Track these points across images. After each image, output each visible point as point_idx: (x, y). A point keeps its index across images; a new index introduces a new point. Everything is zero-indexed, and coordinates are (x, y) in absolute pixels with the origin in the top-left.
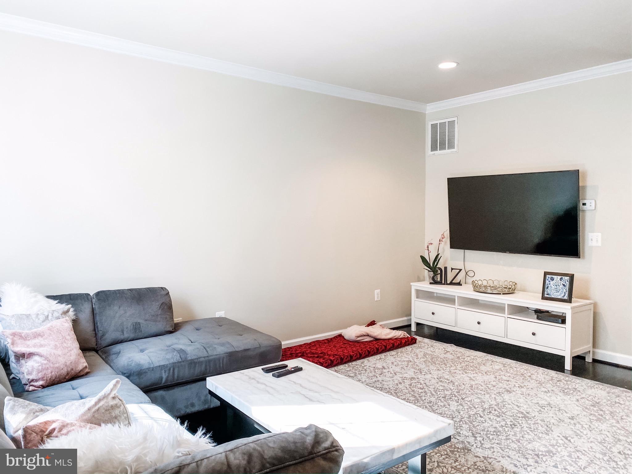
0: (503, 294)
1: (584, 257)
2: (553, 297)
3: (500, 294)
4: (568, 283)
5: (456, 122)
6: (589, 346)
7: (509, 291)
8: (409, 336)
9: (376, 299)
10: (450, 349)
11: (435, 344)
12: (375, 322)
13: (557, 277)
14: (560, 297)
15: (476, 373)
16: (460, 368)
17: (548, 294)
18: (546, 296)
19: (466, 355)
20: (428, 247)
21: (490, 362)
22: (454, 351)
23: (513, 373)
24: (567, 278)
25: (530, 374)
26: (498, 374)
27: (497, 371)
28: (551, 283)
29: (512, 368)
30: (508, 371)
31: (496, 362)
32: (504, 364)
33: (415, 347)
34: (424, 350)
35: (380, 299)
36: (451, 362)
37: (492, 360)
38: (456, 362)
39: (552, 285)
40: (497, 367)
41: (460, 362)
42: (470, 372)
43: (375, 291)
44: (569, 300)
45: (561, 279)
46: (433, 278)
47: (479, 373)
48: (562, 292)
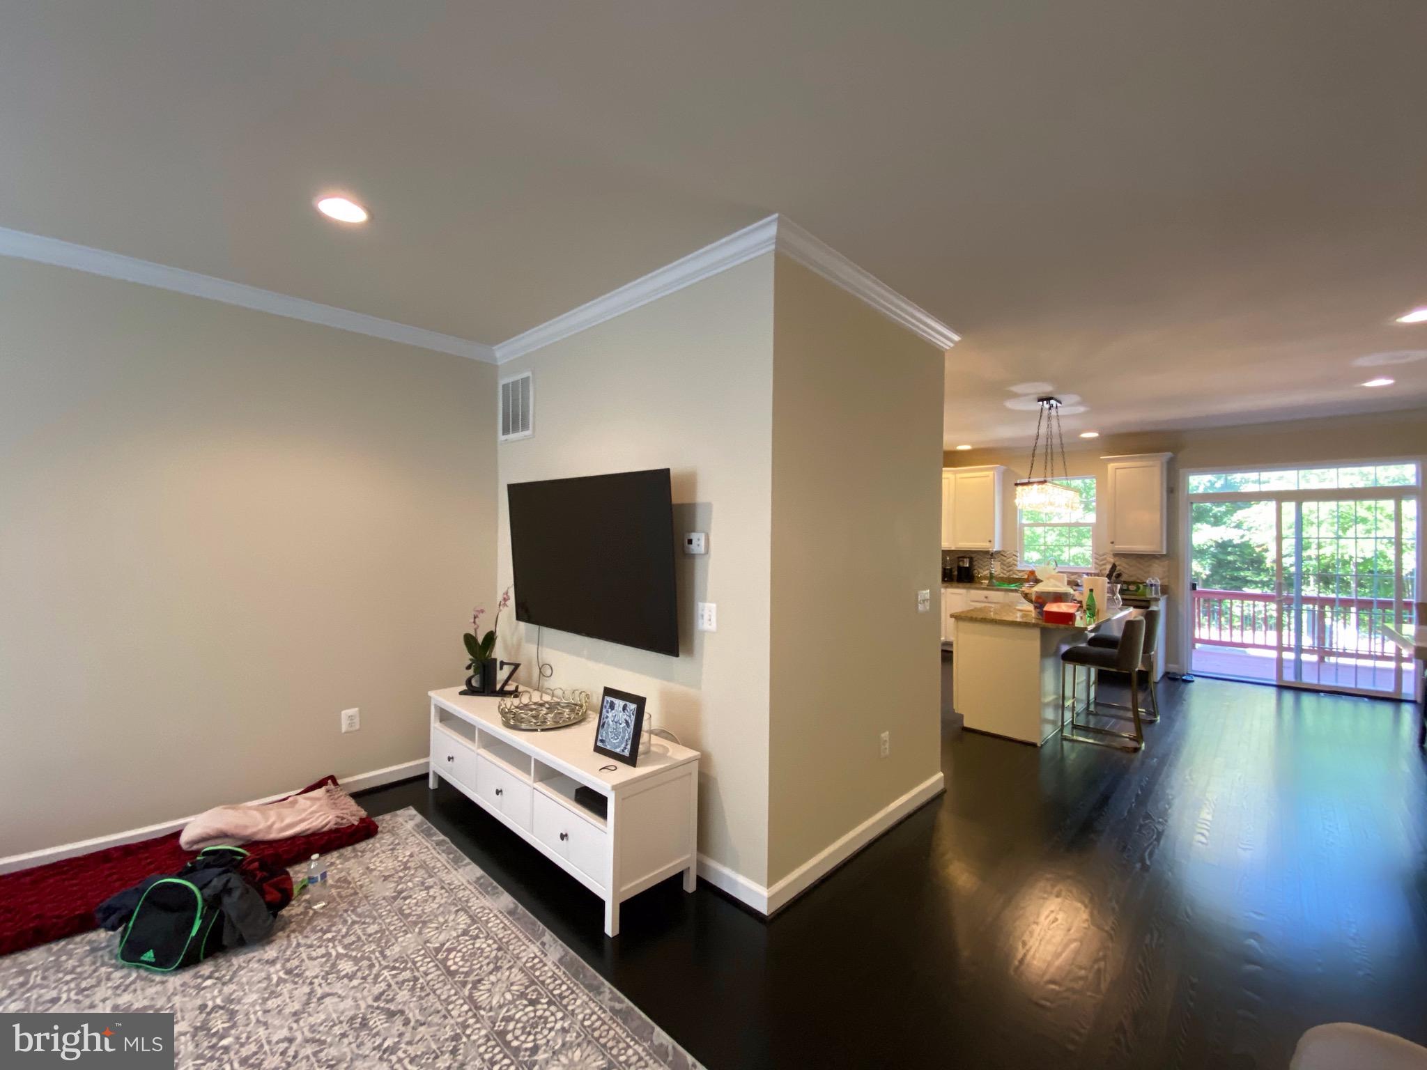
0: (543, 730)
1: (690, 651)
2: (608, 747)
3: (536, 730)
4: (633, 718)
5: (531, 379)
6: (688, 856)
7: (558, 722)
8: (356, 823)
9: (344, 728)
10: (423, 857)
11: (411, 839)
12: (333, 779)
13: (619, 703)
14: (618, 750)
15: (351, 977)
16: (341, 950)
17: (602, 741)
18: (599, 744)
19: (430, 882)
20: (475, 618)
21: (449, 912)
22: (423, 865)
23: (455, 963)
24: (632, 707)
25: (492, 966)
26: (407, 974)
27: (425, 956)
28: (610, 715)
29: (477, 937)
30: (447, 959)
31: (466, 912)
32: (474, 922)
33: (355, 851)
34: (360, 864)
35: (357, 727)
36: (359, 916)
37: (467, 901)
38: (368, 916)
39: (610, 720)
40: (442, 938)
41: (375, 919)
42: (346, 967)
43: (343, 712)
44: (631, 760)
45: (625, 708)
46: (469, 682)
47: (359, 974)
48: (623, 738)
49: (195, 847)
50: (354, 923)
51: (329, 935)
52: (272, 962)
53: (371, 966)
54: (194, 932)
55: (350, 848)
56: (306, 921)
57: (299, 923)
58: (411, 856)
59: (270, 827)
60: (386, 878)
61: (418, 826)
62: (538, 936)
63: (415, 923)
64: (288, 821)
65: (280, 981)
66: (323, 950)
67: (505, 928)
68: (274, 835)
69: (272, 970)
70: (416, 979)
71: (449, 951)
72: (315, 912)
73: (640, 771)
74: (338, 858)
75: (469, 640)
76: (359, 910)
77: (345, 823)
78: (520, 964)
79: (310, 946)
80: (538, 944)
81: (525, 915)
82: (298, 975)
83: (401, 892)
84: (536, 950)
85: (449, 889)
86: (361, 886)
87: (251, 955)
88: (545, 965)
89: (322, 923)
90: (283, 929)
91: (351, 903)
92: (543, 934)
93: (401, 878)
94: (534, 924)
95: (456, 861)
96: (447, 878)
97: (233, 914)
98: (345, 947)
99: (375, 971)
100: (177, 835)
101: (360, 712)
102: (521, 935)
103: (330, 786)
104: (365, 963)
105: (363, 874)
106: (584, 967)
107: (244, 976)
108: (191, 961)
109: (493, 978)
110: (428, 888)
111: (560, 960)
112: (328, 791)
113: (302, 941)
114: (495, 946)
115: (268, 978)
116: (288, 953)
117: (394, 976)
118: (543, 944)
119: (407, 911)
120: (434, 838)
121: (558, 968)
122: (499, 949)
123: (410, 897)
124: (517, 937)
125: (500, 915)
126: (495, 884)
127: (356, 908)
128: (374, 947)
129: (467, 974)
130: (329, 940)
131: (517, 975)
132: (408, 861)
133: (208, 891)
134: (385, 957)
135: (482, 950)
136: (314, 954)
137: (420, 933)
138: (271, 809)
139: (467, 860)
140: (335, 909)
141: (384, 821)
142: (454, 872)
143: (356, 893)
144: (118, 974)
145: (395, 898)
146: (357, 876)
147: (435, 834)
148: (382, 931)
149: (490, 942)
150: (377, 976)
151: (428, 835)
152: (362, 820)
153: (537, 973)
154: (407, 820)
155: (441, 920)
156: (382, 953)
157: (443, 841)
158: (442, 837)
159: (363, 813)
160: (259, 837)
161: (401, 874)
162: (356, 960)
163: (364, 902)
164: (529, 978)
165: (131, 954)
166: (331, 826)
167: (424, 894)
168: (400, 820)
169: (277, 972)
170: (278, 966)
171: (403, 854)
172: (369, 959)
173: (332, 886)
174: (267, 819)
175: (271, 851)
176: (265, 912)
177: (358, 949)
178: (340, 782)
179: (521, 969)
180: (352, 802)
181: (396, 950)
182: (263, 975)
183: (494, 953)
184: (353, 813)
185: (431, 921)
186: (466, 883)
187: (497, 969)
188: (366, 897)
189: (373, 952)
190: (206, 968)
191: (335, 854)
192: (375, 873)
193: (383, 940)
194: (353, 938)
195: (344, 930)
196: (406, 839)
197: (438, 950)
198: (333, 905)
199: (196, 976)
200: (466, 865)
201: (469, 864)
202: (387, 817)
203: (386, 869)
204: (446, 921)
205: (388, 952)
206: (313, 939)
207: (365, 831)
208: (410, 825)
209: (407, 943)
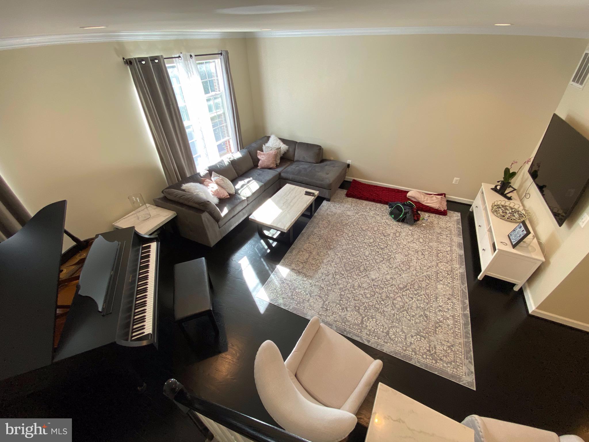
0: (501, 218)
1: (570, 227)
2: (511, 238)
3: (498, 217)
4: (523, 235)
6: (521, 282)
8: (442, 210)
9: (453, 183)
10: (452, 229)
11: (453, 222)
12: (445, 194)
13: (523, 228)
14: (512, 241)
15: (421, 243)
16: (422, 237)
17: (511, 235)
18: (510, 235)
19: (449, 235)
20: (512, 164)
21: (447, 245)
22: (450, 231)
23: (440, 255)
24: (525, 232)
25: (446, 262)
26: (430, 250)
27: (436, 249)
28: (518, 229)
29: (448, 254)
30: (439, 253)
31: (451, 248)
32: (451, 251)
33: (439, 217)
34: (438, 220)
35: (457, 183)
36: (430, 232)
37: (453, 246)
38: (431, 234)
39: (517, 231)
40: (441, 249)
41: (432, 235)
42: (421, 240)
43: (455, 178)
44: (514, 246)
45: (523, 230)
46: (496, 186)
47: (422, 243)
48: (516, 239)
49: (409, 198)
50: (428, 233)
51: (422, 232)
52: (410, 230)
53: (425, 244)
54: (401, 217)
55: (438, 215)
56: (420, 226)
57: (419, 226)
58: (450, 226)
59: (424, 201)
60: (441, 228)
61: (458, 220)
62: (461, 264)
63: (439, 242)
64: (428, 201)
65: (409, 234)
66: (419, 234)
67: (456, 257)
68: (424, 203)
69: (409, 231)
70: (431, 252)
71: (441, 252)
72: (423, 225)
73: (514, 251)
74: (434, 216)
75: (507, 171)
76: (431, 231)
77: (440, 209)
78: (452, 266)
79: (418, 232)
80: (460, 266)
81: (463, 259)
82: (413, 236)
83: (441, 233)
84: (458, 267)
85: (452, 240)
86: (434, 226)
87: (408, 226)
88: (457, 271)
89: (422, 229)
90: (415, 225)
91: (430, 229)
92: (463, 265)
93: (444, 230)
94: (463, 262)
95: (459, 235)
96: (453, 237)
97: (408, 218)
98: (423, 237)
99: (425, 245)
100: (408, 192)
101: (460, 180)
102: (458, 261)
103: (443, 196)
104: (424, 242)
105: (436, 224)
106: (465, 278)
107: (405, 229)
108: (398, 221)
109: (445, 264)
110: (447, 237)
111: (461, 273)
112: (442, 198)
113: (417, 230)
114: (451, 259)
115: (408, 232)
116: (414, 230)
117: (428, 249)
118: (461, 267)
119: (439, 238)
120: (458, 226)
121: (459, 273)
122: (451, 260)
123: (442, 236)
124: (457, 261)
125: (457, 255)
126: (463, 247)
127: (430, 230)
128: (428, 240)
129: (440, 259)
130: (422, 233)
131: (450, 267)
132: (448, 227)
133: (405, 211)
134: (429, 244)
135: (447, 258)
136: (418, 234)
137: (438, 245)
138: (427, 196)
139: (462, 237)
140: (426, 227)
141: (450, 213)
142: (456, 237)
143: (432, 227)
144: (388, 216)
145: (439, 234)
146: (435, 223)
147: (460, 225)
148: (432, 239)
149: (450, 257)
150: (425, 246)
151: (458, 224)
152: (444, 210)
153: (454, 271)
154: (456, 216)
155: (444, 245)
156: (429, 243)
157: (460, 228)
158: (461, 227)
159: (446, 209)
160: (421, 202)
161: (444, 229)
162: (423, 241)
163: (432, 230)
164: (452, 270)
165: (391, 214)
166: (436, 208)
167: (445, 237)
168: (455, 215)
169: (410, 233)
170: (411, 232)
171: (449, 225)
172: (426, 242)
173: (429, 222)
174: (424, 199)
175: (422, 207)
176: (413, 220)
177: (425, 239)
178: (446, 196)
179: (451, 267)
180: (446, 203)
181: (431, 244)
182: (408, 231)
183: (449, 260)
184: (443, 206)
185: (442, 244)
186: (456, 242)
187: (447, 263)
188: (434, 229)
189: (427, 241)
190: (400, 224)
191: (434, 215)
192: (439, 225)
193: (431, 240)
194: (426, 236)
195: (425, 233)
196: (452, 221)
197: (439, 250)
198: (426, 226)
199: (398, 224)
200: (460, 238)
201: (461, 238)
202: (452, 212)
203: (442, 226)
204: (445, 246)
205: (430, 243)
206: (419, 231)
207: (444, 213)
208: (456, 218)
209: (434, 244)
